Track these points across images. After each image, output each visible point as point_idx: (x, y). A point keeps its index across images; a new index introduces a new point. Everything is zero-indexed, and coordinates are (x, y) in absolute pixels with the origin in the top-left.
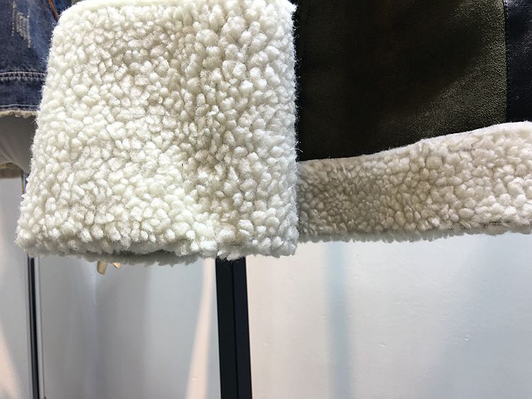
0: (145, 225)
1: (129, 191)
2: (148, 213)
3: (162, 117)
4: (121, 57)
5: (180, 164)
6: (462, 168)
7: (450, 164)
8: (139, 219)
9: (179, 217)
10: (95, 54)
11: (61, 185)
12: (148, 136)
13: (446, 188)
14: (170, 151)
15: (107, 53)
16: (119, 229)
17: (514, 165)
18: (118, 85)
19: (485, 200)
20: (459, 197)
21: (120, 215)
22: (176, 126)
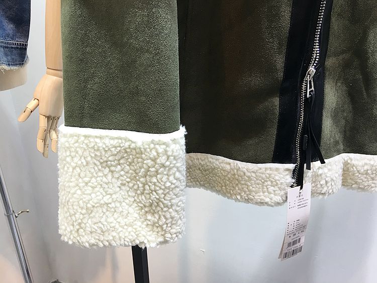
0: (126, 239)
1: (117, 226)
2: (127, 234)
3: (128, 192)
4: (105, 164)
5: (138, 212)
6: (251, 180)
7: (247, 177)
8: (123, 237)
9: (140, 235)
10: (91, 162)
11: (85, 224)
12: (122, 200)
13: (244, 186)
14: (133, 207)
15: (98, 162)
16: (115, 242)
17: (272, 182)
18: (106, 177)
19: (258, 194)
20: (249, 191)
21: (115, 236)
22: (135, 196)
